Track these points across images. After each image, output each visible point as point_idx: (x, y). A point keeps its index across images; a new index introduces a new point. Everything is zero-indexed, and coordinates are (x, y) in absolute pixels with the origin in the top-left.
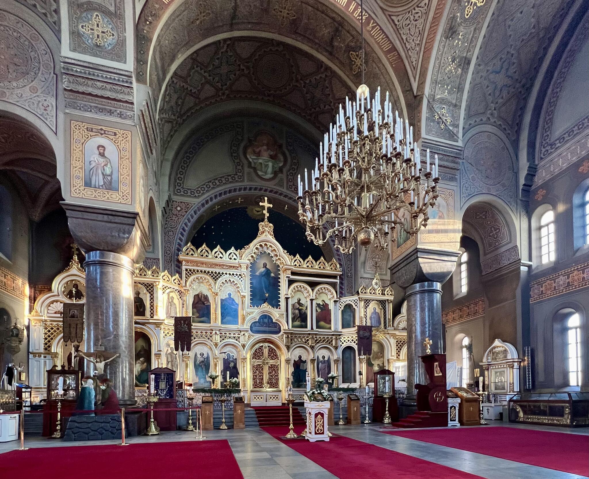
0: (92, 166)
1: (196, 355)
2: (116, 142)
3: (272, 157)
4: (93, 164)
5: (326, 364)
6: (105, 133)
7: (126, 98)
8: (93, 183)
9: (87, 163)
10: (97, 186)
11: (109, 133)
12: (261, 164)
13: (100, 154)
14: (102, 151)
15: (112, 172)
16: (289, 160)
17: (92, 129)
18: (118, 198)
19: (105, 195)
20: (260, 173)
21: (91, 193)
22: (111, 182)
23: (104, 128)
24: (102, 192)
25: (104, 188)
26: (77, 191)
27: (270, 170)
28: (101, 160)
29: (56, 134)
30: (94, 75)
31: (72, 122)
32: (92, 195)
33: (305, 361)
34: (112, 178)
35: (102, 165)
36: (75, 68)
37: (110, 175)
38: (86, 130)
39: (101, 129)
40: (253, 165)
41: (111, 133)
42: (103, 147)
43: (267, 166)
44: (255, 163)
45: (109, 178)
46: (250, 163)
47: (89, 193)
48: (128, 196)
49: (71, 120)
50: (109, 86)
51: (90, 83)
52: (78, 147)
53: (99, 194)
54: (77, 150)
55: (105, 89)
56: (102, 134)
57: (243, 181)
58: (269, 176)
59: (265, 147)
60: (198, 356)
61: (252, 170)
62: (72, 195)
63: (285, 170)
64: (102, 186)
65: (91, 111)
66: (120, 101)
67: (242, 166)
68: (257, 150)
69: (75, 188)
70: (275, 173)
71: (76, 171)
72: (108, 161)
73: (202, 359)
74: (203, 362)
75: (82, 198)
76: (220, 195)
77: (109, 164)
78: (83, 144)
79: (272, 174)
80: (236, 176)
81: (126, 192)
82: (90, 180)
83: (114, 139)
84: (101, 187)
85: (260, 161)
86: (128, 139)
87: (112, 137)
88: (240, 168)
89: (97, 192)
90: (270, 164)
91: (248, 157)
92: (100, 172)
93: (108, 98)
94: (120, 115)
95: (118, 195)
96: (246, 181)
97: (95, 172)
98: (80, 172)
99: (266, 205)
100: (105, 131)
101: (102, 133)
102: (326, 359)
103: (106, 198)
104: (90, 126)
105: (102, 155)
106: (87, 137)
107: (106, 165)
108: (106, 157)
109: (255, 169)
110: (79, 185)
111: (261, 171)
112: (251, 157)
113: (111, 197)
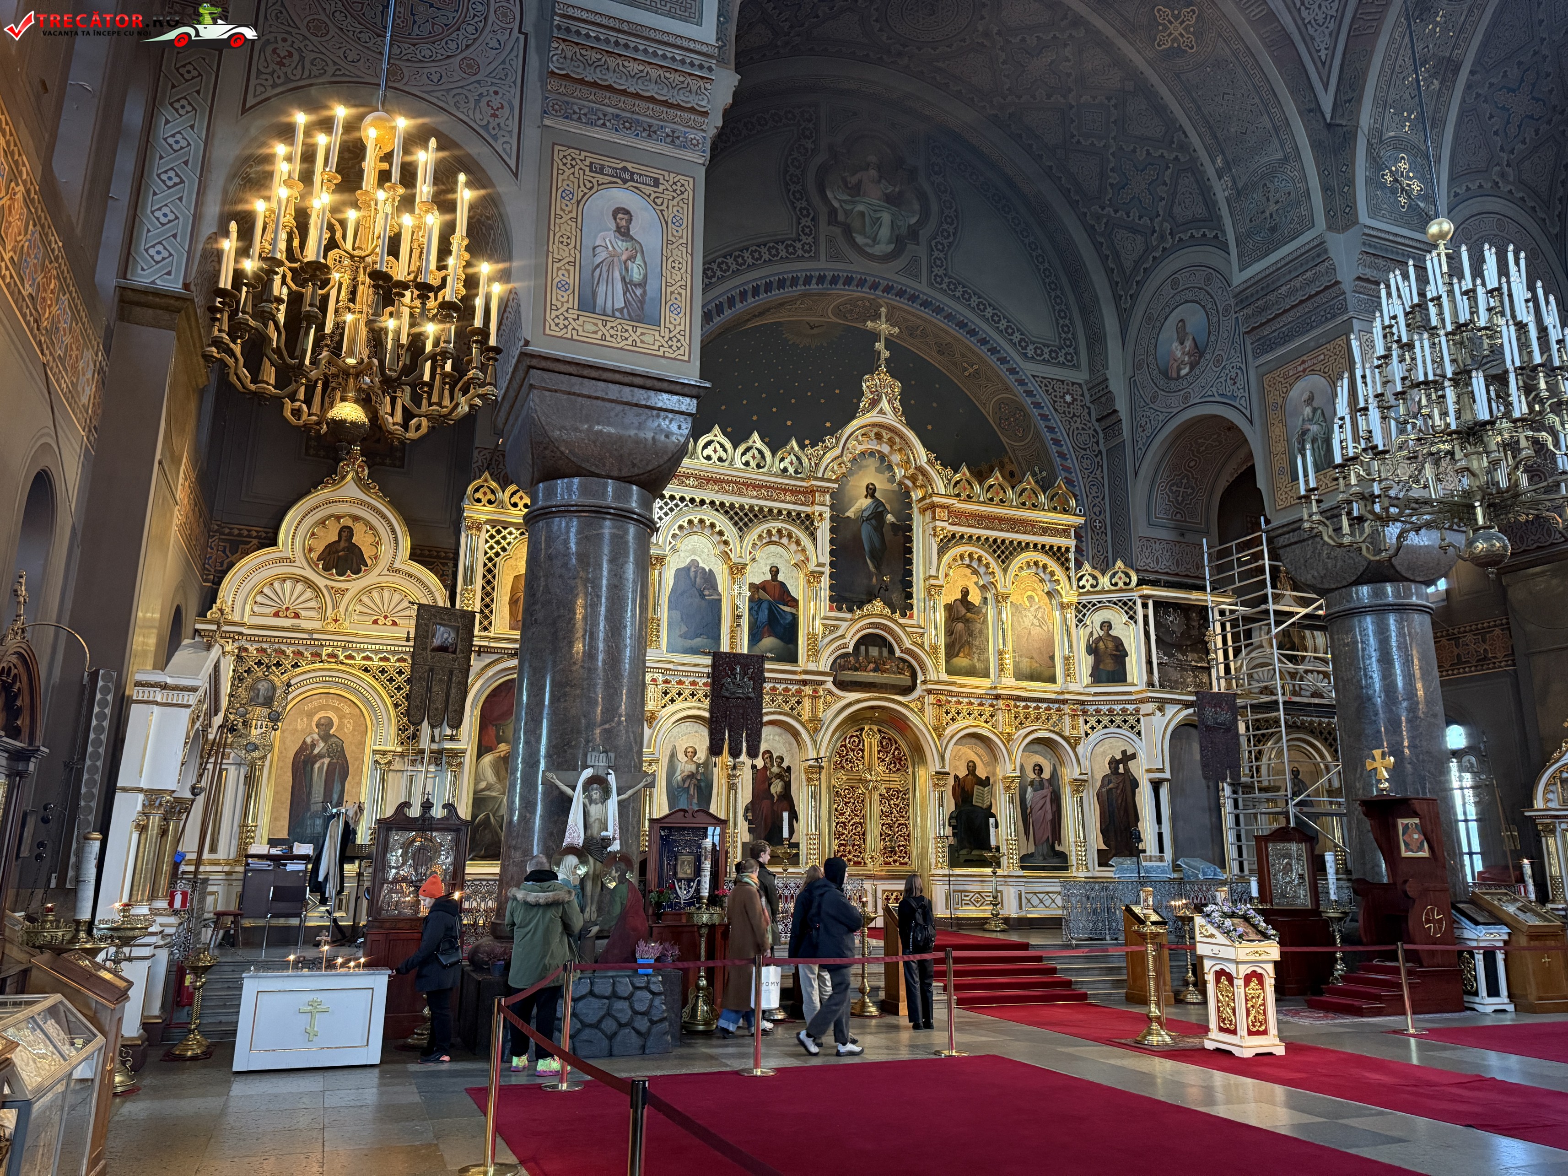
0: (598, 260)
1: (673, 756)
2: (659, 201)
3: (891, 200)
4: (602, 255)
5: (1047, 791)
6: (632, 180)
7: (693, 101)
8: (600, 301)
9: (587, 252)
10: (609, 311)
11: (643, 179)
12: (862, 214)
13: (618, 229)
14: (624, 223)
15: (645, 276)
16: (935, 208)
17: (602, 167)
18: (657, 344)
19: (626, 335)
20: (860, 240)
21: (594, 328)
22: (642, 302)
23: (629, 166)
24: (620, 327)
25: (626, 317)
26: (561, 321)
27: (885, 232)
28: (621, 245)
29: (516, 175)
30: (626, 46)
31: (557, 148)
32: (596, 332)
33: (986, 782)
34: (645, 292)
35: (624, 257)
36: (584, 28)
37: (643, 284)
38: (587, 169)
39: (625, 169)
40: (841, 217)
41: (648, 181)
42: (627, 212)
43: (877, 221)
44: (847, 213)
45: (639, 292)
46: (833, 212)
47: (590, 327)
48: (682, 338)
49: (554, 144)
50: (654, 73)
51: (612, 62)
52: (567, 209)
53: (612, 332)
54: (565, 218)
55: (647, 78)
56: (625, 181)
57: (816, 258)
58: (884, 248)
59: (873, 173)
60: (681, 756)
61: (838, 231)
62: (548, 331)
63: (924, 234)
64: (621, 310)
65: (604, 125)
66: (678, 107)
67: (813, 219)
68: (854, 180)
69: (554, 313)
70: (900, 243)
71: (559, 269)
72: (637, 250)
73: (692, 768)
74: (691, 776)
75: (572, 339)
76: (756, 291)
77: (639, 255)
78: (578, 202)
79: (890, 242)
80: (798, 245)
81: (678, 328)
82: (594, 294)
83: (653, 196)
84: (617, 314)
85: (861, 208)
86: (685, 196)
87: (648, 190)
88: (809, 223)
89: (609, 325)
90: (886, 217)
91: (829, 195)
92: (617, 275)
93: (652, 99)
94: (673, 139)
95: (657, 337)
96: (823, 257)
97: (605, 275)
98: (568, 271)
99: (883, 327)
100: (633, 173)
101: (625, 178)
102: (1046, 775)
103: (629, 342)
104: (599, 161)
105: (624, 233)
106: (589, 185)
107: (632, 258)
108: (632, 238)
109: (848, 231)
110: (566, 306)
111: (863, 233)
112: (836, 197)
113: (642, 342)
